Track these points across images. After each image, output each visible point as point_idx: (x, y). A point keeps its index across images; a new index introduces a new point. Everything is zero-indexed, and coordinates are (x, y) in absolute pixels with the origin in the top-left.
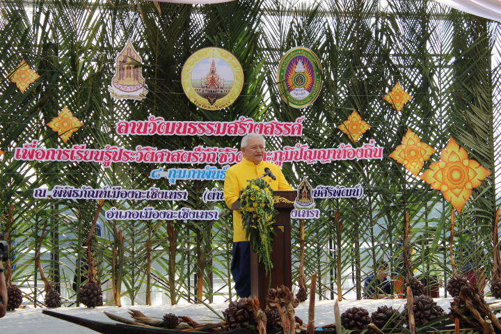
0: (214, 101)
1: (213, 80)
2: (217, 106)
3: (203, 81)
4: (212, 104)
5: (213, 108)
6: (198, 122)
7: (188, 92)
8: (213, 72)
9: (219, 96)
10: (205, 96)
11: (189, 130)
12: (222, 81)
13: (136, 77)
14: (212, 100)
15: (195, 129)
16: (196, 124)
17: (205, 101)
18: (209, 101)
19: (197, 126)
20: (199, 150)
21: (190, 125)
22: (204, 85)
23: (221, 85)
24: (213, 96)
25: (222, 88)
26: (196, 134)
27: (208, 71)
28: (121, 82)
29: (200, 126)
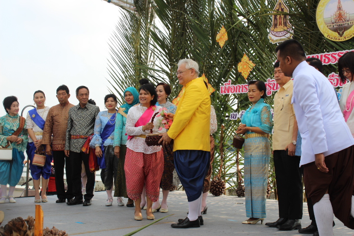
0: (343, 33)
1: (340, 16)
2: (345, 38)
3: (332, 17)
4: (341, 36)
5: (342, 39)
6: (331, 53)
7: (322, 29)
8: (340, 8)
9: (346, 29)
10: (335, 30)
11: (325, 60)
12: (348, 15)
13: (285, 24)
14: (341, 33)
15: (329, 58)
16: (329, 55)
17: (336, 34)
18: (339, 33)
19: (330, 57)
20: (333, 76)
21: (325, 56)
22: (333, 21)
23: (348, 19)
24: (342, 29)
25: (348, 21)
26: (330, 63)
27: (336, 9)
28: (276, 30)
29: (332, 56)
